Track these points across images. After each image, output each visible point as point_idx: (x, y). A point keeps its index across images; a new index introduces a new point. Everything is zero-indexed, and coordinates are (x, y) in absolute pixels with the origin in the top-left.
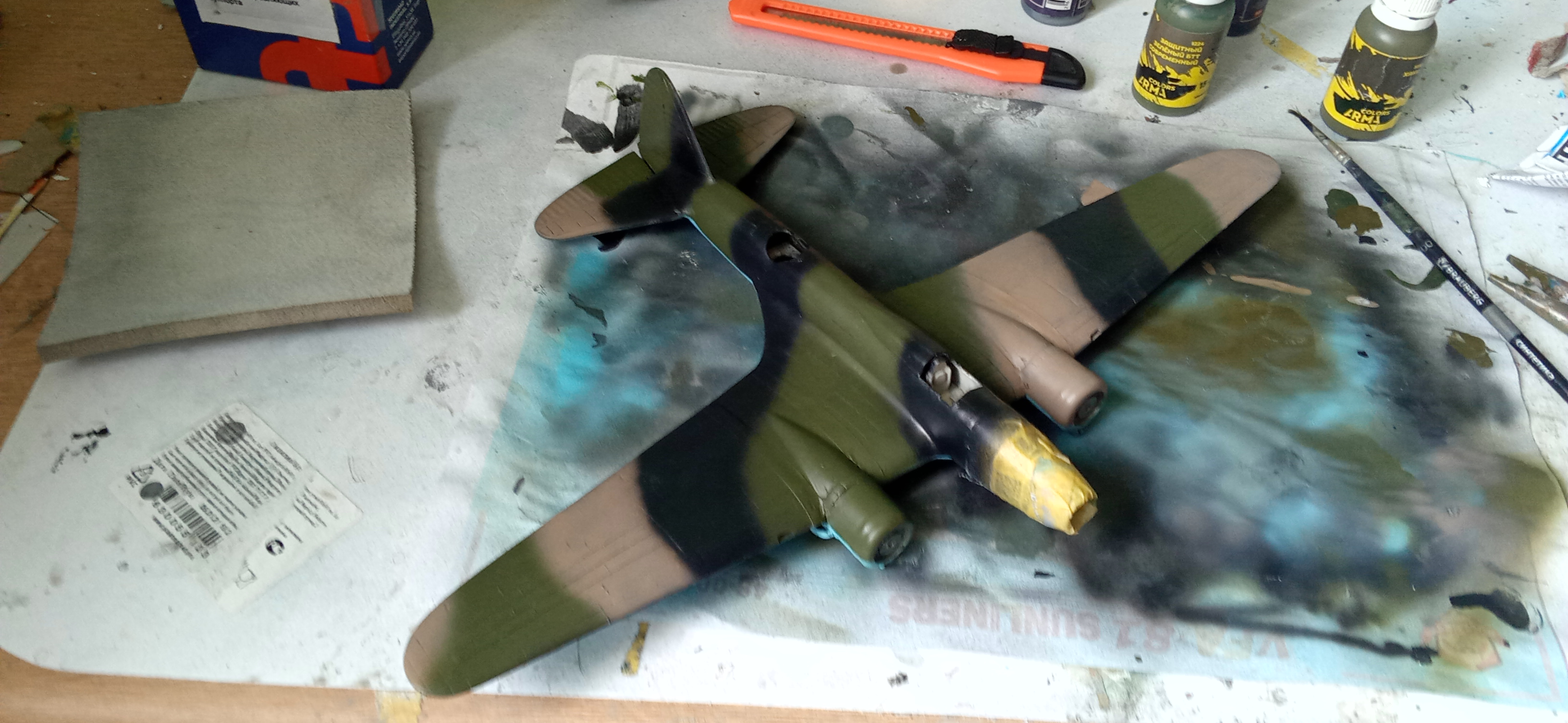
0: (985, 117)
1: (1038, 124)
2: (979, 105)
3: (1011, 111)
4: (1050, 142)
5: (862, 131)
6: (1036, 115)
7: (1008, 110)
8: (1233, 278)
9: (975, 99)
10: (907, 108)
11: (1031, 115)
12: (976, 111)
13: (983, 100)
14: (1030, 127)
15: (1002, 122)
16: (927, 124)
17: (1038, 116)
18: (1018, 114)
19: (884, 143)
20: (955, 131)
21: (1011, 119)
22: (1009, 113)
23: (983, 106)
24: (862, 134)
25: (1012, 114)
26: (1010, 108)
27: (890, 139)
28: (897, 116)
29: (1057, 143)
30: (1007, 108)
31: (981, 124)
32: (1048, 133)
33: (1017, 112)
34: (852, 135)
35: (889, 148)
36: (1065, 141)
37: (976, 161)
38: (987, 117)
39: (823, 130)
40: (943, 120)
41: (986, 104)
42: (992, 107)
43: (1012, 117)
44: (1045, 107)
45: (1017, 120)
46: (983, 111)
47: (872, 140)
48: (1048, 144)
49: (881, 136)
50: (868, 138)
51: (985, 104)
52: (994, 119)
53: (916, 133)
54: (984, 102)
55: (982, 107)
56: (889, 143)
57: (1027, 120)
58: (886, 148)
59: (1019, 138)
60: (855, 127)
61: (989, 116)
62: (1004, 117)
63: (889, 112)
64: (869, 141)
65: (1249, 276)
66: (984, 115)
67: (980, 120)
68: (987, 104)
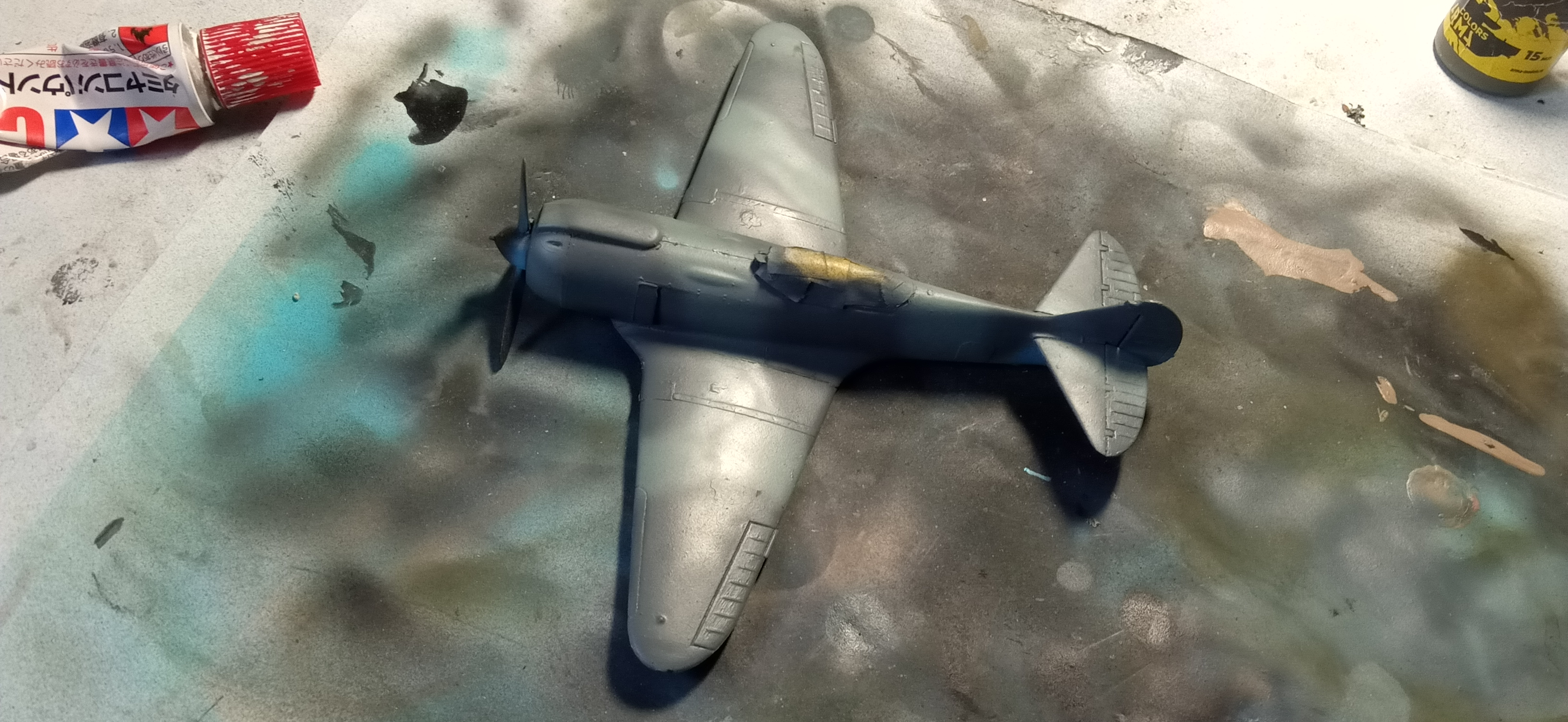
0: (1086, 57)
1: (1167, 87)
2: (1079, 37)
3: (1129, 57)
4: (1177, 119)
5: (886, 39)
6: (1166, 71)
7: (1123, 55)
8: (1424, 418)
9: (1077, 26)
10: (966, 18)
11: (1159, 70)
12: (1073, 46)
13: (1089, 30)
14: (1153, 90)
15: (1110, 72)
16: (991, 50)
17: (1168, 73)
18: (1139, 63)
19: (914, 65)
20: (1032, 71)
21: (1126, 70)
22: (1124, 58)
23: (1087, 40)
24: (884, 42)
25: (1130, 63)
26: (1127, 52)
27: (926, 62)
28: (947, 27)
29: (1188, 123)
30: (1123, 52)
31: (1076, 67)
32: (1178, 104)
33: (1138, 61)
34: (869, 41)
35: (920, 75)
36: (1203, 123)
37: (1052, 126)
38: (1088, 59)
39: (825, 23)
40: (1017, 49)
41: (1092, 36)
42: (1099, 44)
43: (1128, 68)
44: (1184, 64)
45: (1135, 74)
46: (1084, 48)
47: (897, 57)
48: (1175, 123)
49: (913, 53)
50: (892, 52)
51: (1089, 37)
52: (1096, 65)
53: (971, 60)
54: (1089, 34)
55: (1084, 42)
56: (923, 67)
57: (1150, 77)
58: (915, 74)
59: (1131, 103)
60: (876, 31)
61: (1092, 58)
62: (1113, 65)
63: (936, 18)
64: (892, 57)
65: (1451, 420)
66: (1084, 54)
67: (1075, 62)
68: (1093, 38)
